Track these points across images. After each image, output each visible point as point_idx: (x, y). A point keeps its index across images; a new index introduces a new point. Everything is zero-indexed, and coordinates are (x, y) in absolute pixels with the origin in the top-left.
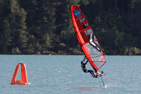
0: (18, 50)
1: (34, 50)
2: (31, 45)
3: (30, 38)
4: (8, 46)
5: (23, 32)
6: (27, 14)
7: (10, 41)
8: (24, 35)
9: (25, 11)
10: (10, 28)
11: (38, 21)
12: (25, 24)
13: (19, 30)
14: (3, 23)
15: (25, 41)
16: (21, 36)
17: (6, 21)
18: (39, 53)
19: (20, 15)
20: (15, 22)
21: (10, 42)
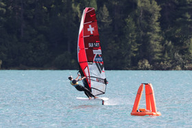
0: (147, 64)
1: (171, 63)
2: (166, 56)
3: (166, 45)
4: (133, 58)
5: (156, 36)
6: (160, 9)
7: (136, 50)
8: (156, 40)
9: (158, 4)
10: (136, 31)
11: (177, 20)
12: (157, 24)
13: (148, 33)
14: (125, 23)
15: (158, 50)
16: (152, 42)
17: (129, 20)
18: (179, 68)
19: (151, 10)
20: (142, 22)
21: (135, 52)
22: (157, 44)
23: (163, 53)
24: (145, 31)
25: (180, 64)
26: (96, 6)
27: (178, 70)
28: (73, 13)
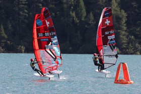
22: (125, 37)
23: (128, 43)
24: (117, 29)
25: (139, 50)
26: (85, 13)
27: (138, 54)
28: (71, 17)
